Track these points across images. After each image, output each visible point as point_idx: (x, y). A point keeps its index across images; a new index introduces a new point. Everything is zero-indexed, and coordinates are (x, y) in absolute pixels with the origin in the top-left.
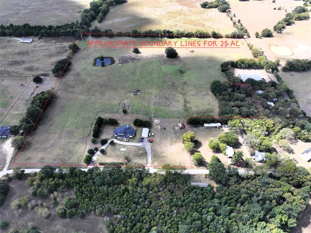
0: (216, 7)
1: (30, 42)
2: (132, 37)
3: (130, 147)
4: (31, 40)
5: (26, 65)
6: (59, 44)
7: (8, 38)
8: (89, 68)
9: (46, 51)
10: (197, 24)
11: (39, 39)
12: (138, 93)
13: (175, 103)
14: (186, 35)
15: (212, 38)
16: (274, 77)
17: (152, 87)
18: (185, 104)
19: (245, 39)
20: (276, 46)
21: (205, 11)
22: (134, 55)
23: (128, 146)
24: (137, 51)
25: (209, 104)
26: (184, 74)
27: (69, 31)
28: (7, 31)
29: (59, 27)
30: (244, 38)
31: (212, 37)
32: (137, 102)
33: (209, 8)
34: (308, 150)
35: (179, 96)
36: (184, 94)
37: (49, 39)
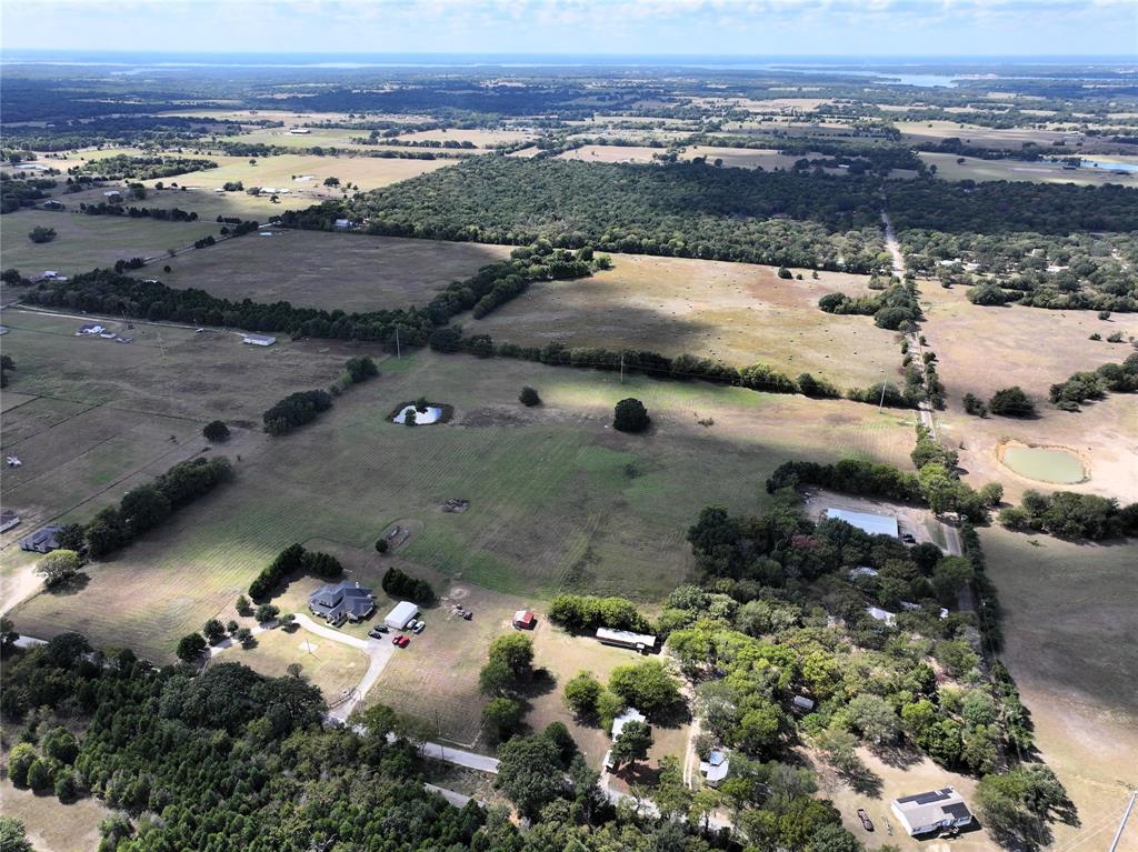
0: (870, 311)
1: (266, 343)
2: (545, 363)
3: (332, 644)
4: (273, 339)
5: (215, 396)
6: (335, 356)
7: (222, 331)
8: (368, 424)
9: (292, 369)
10: (772, 351)
11: (294, 340)
12: (457, 508)
13: (550, 554)
14: (711, 374)
15: (798, 395)
16: (957, 537)
17: (511, 499)
18: (583, 564)
19: (922, 413)
20: (1031, 446)
21: (827, 320)
22: (515, 408)
23: (327, 642)
24: (531, 399)
25: (662, 577)
26: (637, 481)
27: (375, 329)
28: (227, 314)
29: (356, 317)
30: (918, 409)
31: (800, 392)
32: (439, 532)
33: (845, 312)
34: (934, 793)
35: (576, 538)
36: (597, 535)
37: (319, 342)
